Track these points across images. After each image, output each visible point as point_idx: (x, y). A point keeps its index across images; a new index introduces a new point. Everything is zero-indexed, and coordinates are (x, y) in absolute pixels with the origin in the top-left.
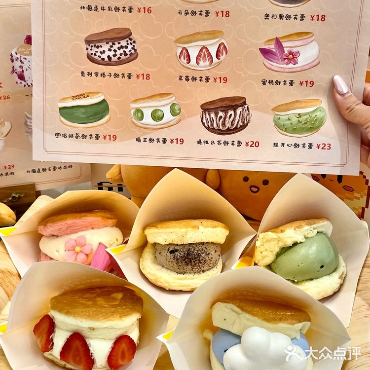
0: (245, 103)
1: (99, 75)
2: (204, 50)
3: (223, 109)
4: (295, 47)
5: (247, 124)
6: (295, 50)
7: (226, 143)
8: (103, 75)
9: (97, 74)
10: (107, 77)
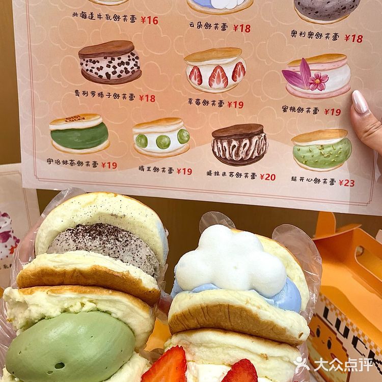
0: (262, 132)
1: (96, 94)
2: (219, 70)
3: (237, 137)
4: (324, 70)
5: (263, 155)
6: (323, 74)
7: (239, 175)
8: (101, 95)
9: (93, 93)
10: (105, 97)
